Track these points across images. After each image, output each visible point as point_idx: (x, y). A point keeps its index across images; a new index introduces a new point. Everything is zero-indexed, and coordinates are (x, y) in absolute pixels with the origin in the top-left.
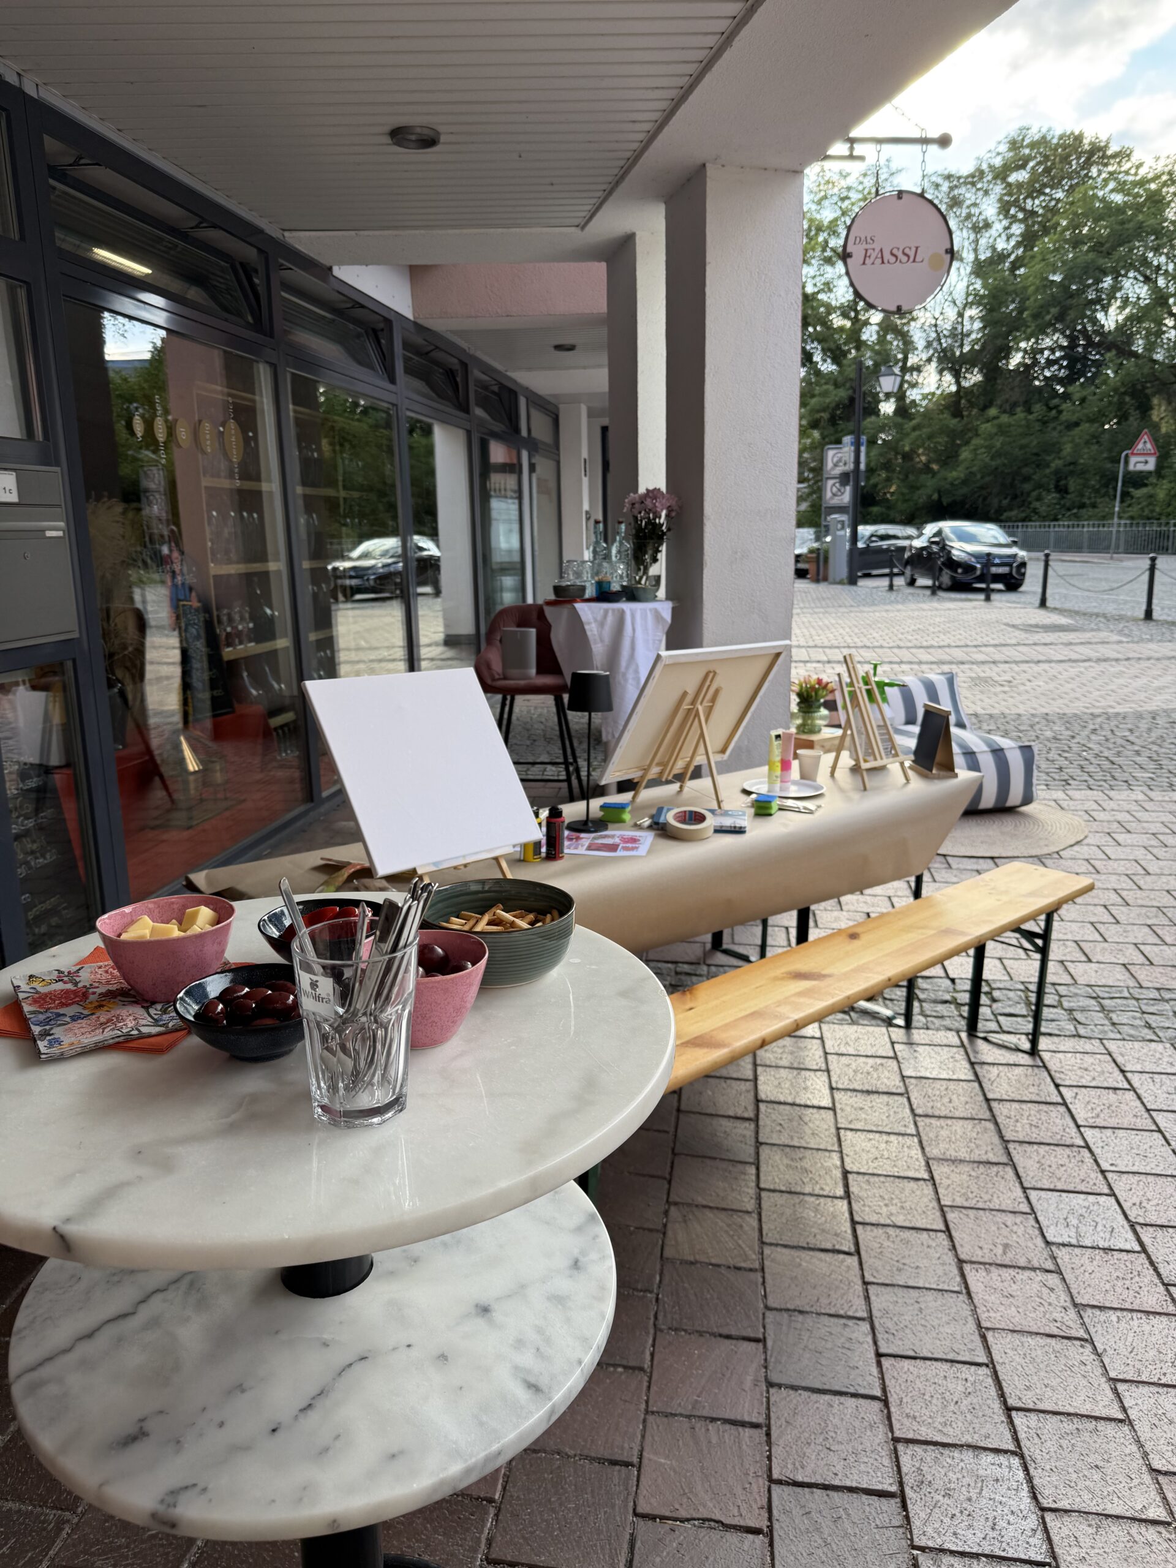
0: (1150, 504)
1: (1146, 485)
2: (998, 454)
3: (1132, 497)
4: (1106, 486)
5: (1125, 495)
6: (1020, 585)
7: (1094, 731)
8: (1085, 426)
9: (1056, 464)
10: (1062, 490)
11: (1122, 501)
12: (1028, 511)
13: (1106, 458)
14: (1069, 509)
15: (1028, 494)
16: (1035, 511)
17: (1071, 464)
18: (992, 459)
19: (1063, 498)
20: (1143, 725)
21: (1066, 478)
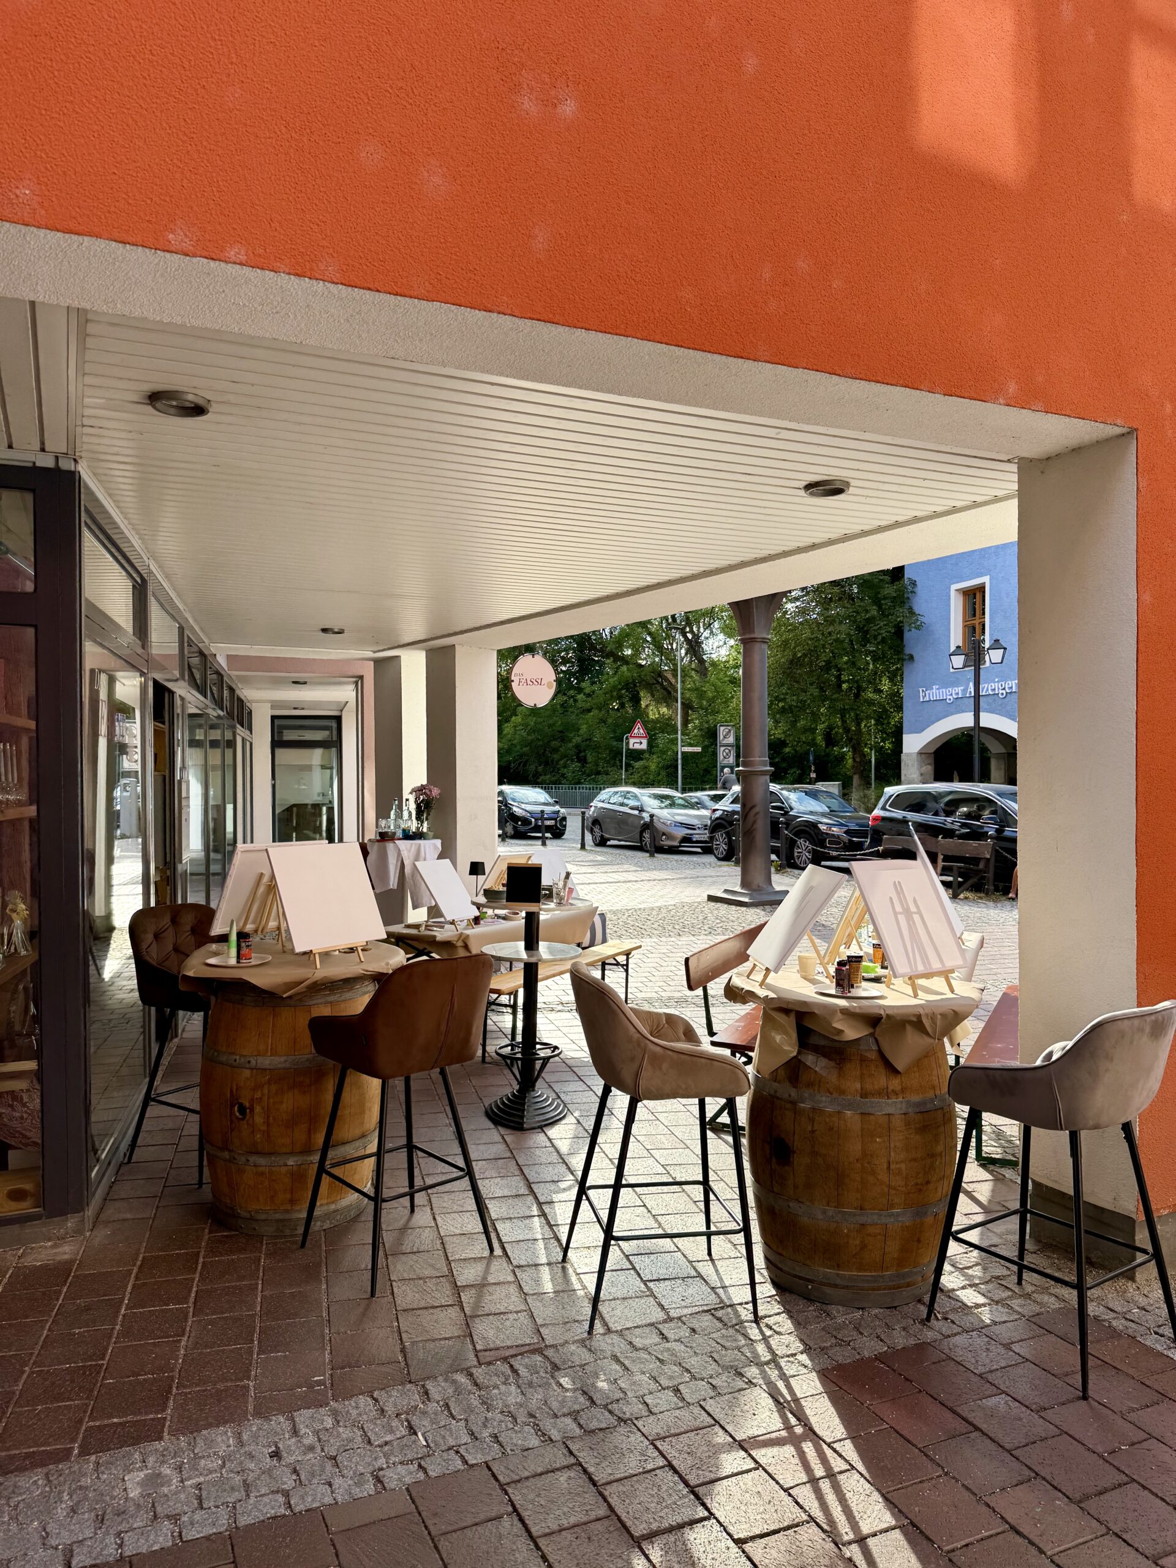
0: (645, 774)
1: (642, 759)
2: (533, 731)
3: (633, 768)
4: (614, 758)
5: (628, 765)
6: (563, 834)
7: (629, 916)
8: (595, 712)
9: (577, 740)
10: (583, 761)
11: (626, 771)
12: (558, 776)
13: (612, 738)
14: (589, 776)
15: (557, 763)
16: (563, 775)
17: (587, 740)
18: (528, 735)
19: (584, 767)
20: (654, 913)
21: (585, 751)
